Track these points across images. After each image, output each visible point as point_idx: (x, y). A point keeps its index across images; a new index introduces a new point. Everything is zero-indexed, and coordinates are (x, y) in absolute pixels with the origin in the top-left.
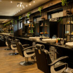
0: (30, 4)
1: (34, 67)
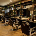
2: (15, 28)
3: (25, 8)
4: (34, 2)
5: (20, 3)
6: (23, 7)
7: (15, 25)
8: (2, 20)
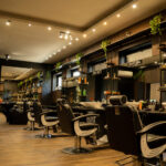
0: (85, 36)
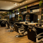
0: (21, 4)
1: (24, 38)
2: (21, 34)
3: (32, 12)
4: (41, 5)
5: (26, 7)
6: (29, 11)
7: (21, 31)
8: (7, 26)
